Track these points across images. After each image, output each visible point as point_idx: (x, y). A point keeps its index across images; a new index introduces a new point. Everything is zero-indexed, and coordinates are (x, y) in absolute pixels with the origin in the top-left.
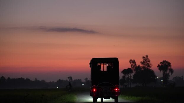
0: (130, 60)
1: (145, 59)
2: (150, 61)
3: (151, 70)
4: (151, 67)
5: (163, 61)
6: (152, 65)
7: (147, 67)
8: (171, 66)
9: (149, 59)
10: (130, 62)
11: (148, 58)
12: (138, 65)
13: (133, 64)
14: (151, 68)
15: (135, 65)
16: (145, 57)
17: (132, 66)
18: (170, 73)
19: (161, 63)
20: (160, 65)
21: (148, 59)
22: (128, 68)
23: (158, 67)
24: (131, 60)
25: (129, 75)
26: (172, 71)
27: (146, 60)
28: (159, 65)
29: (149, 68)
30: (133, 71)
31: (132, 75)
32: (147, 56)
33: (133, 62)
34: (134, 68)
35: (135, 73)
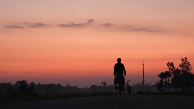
0: (167, 63)
1: (184, 61)
2: (190, 64)
3: (191, 73)
4: (191, 70)
6: (192, 68)
7: (186, 70)
9: (189, 61)
10: (168, 65)
11: (187, 60)
12: (176, 68)
13: (171, 67)
14: (190, 72)
15: (174, 67)
21: (187, 61)
22: (166, 72)
24: (169, 63)
25: (167, 79)
27: (185, 63)
29: (188, 71)
30: (172, 75)
31: (170, 79)
32: (186, 58)
33: (171, 65)
34: (173, 71)
35: (173, 77)
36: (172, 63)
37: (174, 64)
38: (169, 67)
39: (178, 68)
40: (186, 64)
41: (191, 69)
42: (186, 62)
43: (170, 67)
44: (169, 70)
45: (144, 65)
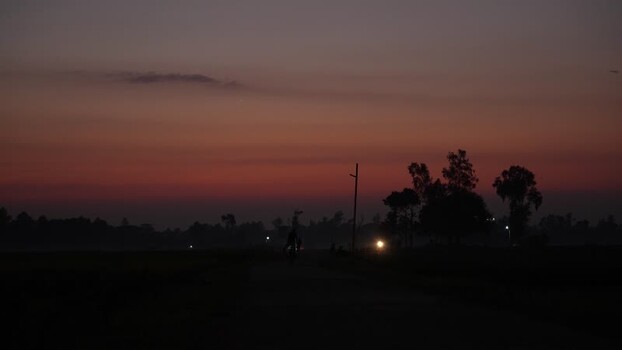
0: (410, 164)
1: (457, 161)
2: (473, 168)
3: (474, 194)
4: (474, 186)
5: (512, 168)
6: (477, 180)
7: (461, 185)
8: (535, 183)
9: (470, 162)
10: (411, 172)
11: (466, 158)
12: (434, 181)
13: (420, 177)
14: (473, 190)
15: (427, 178)
16: (456, 157)
17: (415, 181)
18: (533, 206)
19: (505, 173)
20: (502, 179)
21: (464, 161)
22: (406, 190)
23: (494, 185)
24: (414, 165)
25: (409, 211)
26: (537, 198)
27: (458, 165)
28: (498, 181)
29: (468, 188)
30: (421, 199)
31: (417, 209)
32: (462, 153)
33: (419, 170)
34: (424, 188)
35: (424, 204)
36: (424, 166)
37: (429, 168)
38: (413, 175)
39: (438, 180)
40: (461, 168)
41: (474, 182)
42: (463, 165)
43: (416, 176)
44: (415, 185)
45: (356, 177)
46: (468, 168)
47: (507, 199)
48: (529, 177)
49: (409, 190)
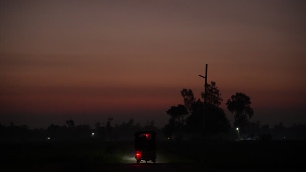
0: (182, 90)
1: (210, 88)
2: (219, 93)
3: (220, 108)
4: (220, 103)
5: (237, 94)
6: (222, 100)
7: (213, 103)
8: (250, 103)
9: (218, 88)
10: (182, 94)
11: (216, 87)
12: (196, 100)
13: (188, 98)
14: (220, 106)
15: (193, 98)
16: (209, 86)
17: (186, 100)
18: (248, 115)
19: (233, 97)
20: (232, 100)
21: (214, 89)
22: (179, 105)
23: (227, 104)
24: (185, 90)
25: (181, 118)
26: (251, 112)
27: (211, 91)
28: (229, 101)
29: (216, 105)
30: (189, 111)
31: (185, 117)
32: (214, 83)
33: (187, 93)
34: (190, 105)
35: (191, 114)
36: (190, 91)
37: (193, 92)
38: (184, 96)
39: (199, 100)
40: (213, 93)
41: (220, 101)
42: (214, 91)
43: (186, 97)
44: (185, 102)
45: (206, 78)
46: (217, 92)
47: (234, 112)
48: (247, 99)
49: (182, 105)
